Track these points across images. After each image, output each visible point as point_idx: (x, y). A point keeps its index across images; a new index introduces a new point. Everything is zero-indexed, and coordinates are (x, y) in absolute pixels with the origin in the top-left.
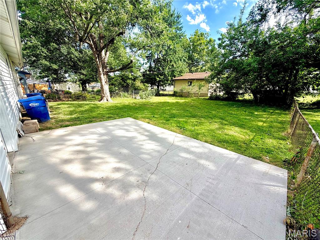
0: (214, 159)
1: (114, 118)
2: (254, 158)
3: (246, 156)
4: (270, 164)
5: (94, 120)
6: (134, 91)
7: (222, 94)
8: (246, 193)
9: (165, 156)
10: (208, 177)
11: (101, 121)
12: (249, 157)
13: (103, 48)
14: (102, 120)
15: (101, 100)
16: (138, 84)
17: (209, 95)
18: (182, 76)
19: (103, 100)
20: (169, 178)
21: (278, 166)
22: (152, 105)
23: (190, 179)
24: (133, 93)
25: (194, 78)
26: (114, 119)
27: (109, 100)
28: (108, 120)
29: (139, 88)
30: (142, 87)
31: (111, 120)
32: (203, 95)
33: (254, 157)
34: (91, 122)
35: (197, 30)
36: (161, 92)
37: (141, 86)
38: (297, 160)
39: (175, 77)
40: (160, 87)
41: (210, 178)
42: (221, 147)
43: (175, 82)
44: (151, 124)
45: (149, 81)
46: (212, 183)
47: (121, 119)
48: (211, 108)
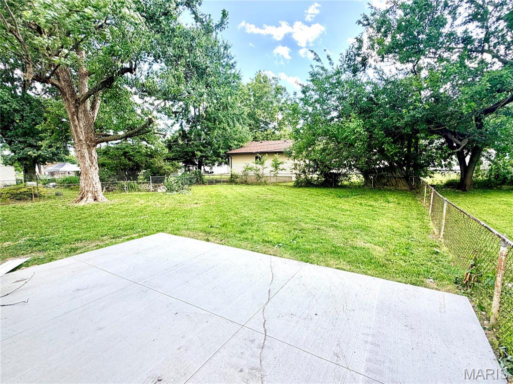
0: (356, 295)
1: (128, 237)
2: (414, 284)
3: (400, 282)
4: (439, 290)
5: (79, 245)
6: (151, 177)
7: (315, 176)
8: (434, 350)
9: (269, 304)
10: (363, 334)
11: (99, 247)
12: (405, 283)
13: (88, 96)
14: (102, 244)
15: (82, 198)
16: (159, 162)
17: (294, 179)
18: (242, 147)
19: (85, 199)
20: (298, 350)
21: (451, 292)
22: (196, 203)
23: (336, 344)
24: (151, 181)
25: (265, 150)
26: (128, 240)
27: (99, 199)
28: (116, 243)
29: (162, 171)
30: (169, 169)
31: (122, 242)
32: (284, 179)
33: (413, 282)
34: (73, 251)
35: (260, 71)
36: (207, 177)
37: (167, 166)
38: (474, 278)
39: (230, 150)
40: (202, 167)
41: (368, 335)
42: (357, 272)
43: (231, 159)
44: (214, 242)
45: (181, 157)
46: (375, 343)
47: (145, 238)
48: (305, 202)
